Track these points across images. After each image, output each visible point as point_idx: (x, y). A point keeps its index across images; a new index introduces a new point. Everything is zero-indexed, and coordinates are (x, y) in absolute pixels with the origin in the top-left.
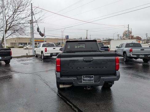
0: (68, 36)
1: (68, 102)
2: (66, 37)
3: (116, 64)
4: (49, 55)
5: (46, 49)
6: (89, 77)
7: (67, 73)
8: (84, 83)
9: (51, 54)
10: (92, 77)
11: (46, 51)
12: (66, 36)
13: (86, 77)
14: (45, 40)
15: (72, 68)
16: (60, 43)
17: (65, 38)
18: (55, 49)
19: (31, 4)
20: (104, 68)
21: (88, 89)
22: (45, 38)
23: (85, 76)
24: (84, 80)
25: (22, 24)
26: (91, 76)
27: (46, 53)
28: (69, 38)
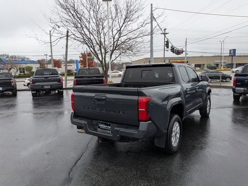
0: (234, 50)
2: (230, 53)
3: (138, 109)
6: (105, 124)
8: (99, 132)
10: (109, 125)
12: (230, 50)
13: (102, 123)
14: (186, 60)
15: (84, 108)
16: (217, 65)
19: (152, 4)
20: (121, 113)
22: (187, 56)
24: (99, 127)
25: (133, 40)
26: (108, 123)
28: (236, 55)
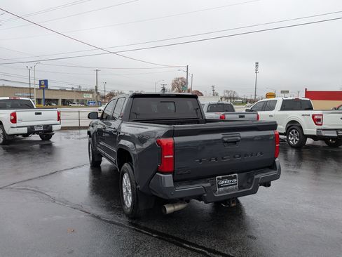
1: (188, 246)
3: (275, 145)
4: (25, 131)
5: (14, 115)
6: (229, 178)
7: (189, 173)
8: (219, 193)
9: (28, 129)
10: (235, 177)
11: (14, 121)
12: (40, 81)
13: (223, 178)
15: (200, 161)
17: (38, 87)
18: (40, 114)
20: (259, 155)
21: (233, 205)
23: (221, 177)
24: (220, 186)
26: (233, 175)
27: (14, 125)
